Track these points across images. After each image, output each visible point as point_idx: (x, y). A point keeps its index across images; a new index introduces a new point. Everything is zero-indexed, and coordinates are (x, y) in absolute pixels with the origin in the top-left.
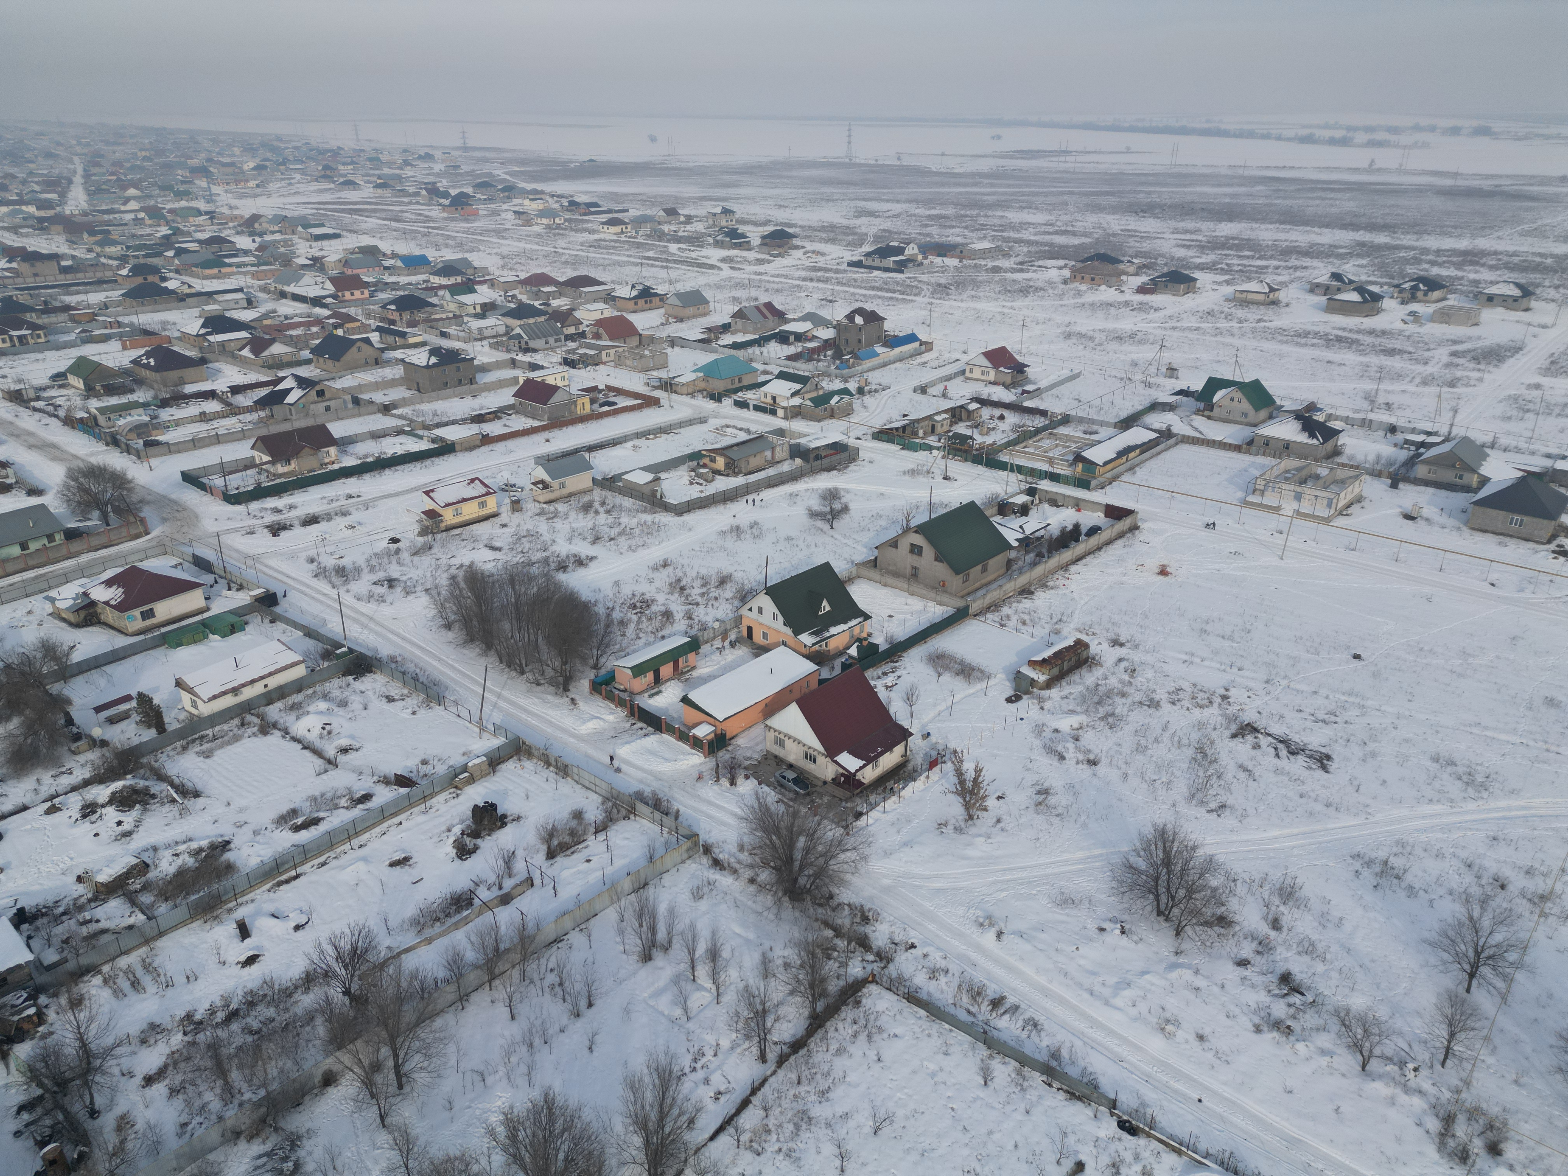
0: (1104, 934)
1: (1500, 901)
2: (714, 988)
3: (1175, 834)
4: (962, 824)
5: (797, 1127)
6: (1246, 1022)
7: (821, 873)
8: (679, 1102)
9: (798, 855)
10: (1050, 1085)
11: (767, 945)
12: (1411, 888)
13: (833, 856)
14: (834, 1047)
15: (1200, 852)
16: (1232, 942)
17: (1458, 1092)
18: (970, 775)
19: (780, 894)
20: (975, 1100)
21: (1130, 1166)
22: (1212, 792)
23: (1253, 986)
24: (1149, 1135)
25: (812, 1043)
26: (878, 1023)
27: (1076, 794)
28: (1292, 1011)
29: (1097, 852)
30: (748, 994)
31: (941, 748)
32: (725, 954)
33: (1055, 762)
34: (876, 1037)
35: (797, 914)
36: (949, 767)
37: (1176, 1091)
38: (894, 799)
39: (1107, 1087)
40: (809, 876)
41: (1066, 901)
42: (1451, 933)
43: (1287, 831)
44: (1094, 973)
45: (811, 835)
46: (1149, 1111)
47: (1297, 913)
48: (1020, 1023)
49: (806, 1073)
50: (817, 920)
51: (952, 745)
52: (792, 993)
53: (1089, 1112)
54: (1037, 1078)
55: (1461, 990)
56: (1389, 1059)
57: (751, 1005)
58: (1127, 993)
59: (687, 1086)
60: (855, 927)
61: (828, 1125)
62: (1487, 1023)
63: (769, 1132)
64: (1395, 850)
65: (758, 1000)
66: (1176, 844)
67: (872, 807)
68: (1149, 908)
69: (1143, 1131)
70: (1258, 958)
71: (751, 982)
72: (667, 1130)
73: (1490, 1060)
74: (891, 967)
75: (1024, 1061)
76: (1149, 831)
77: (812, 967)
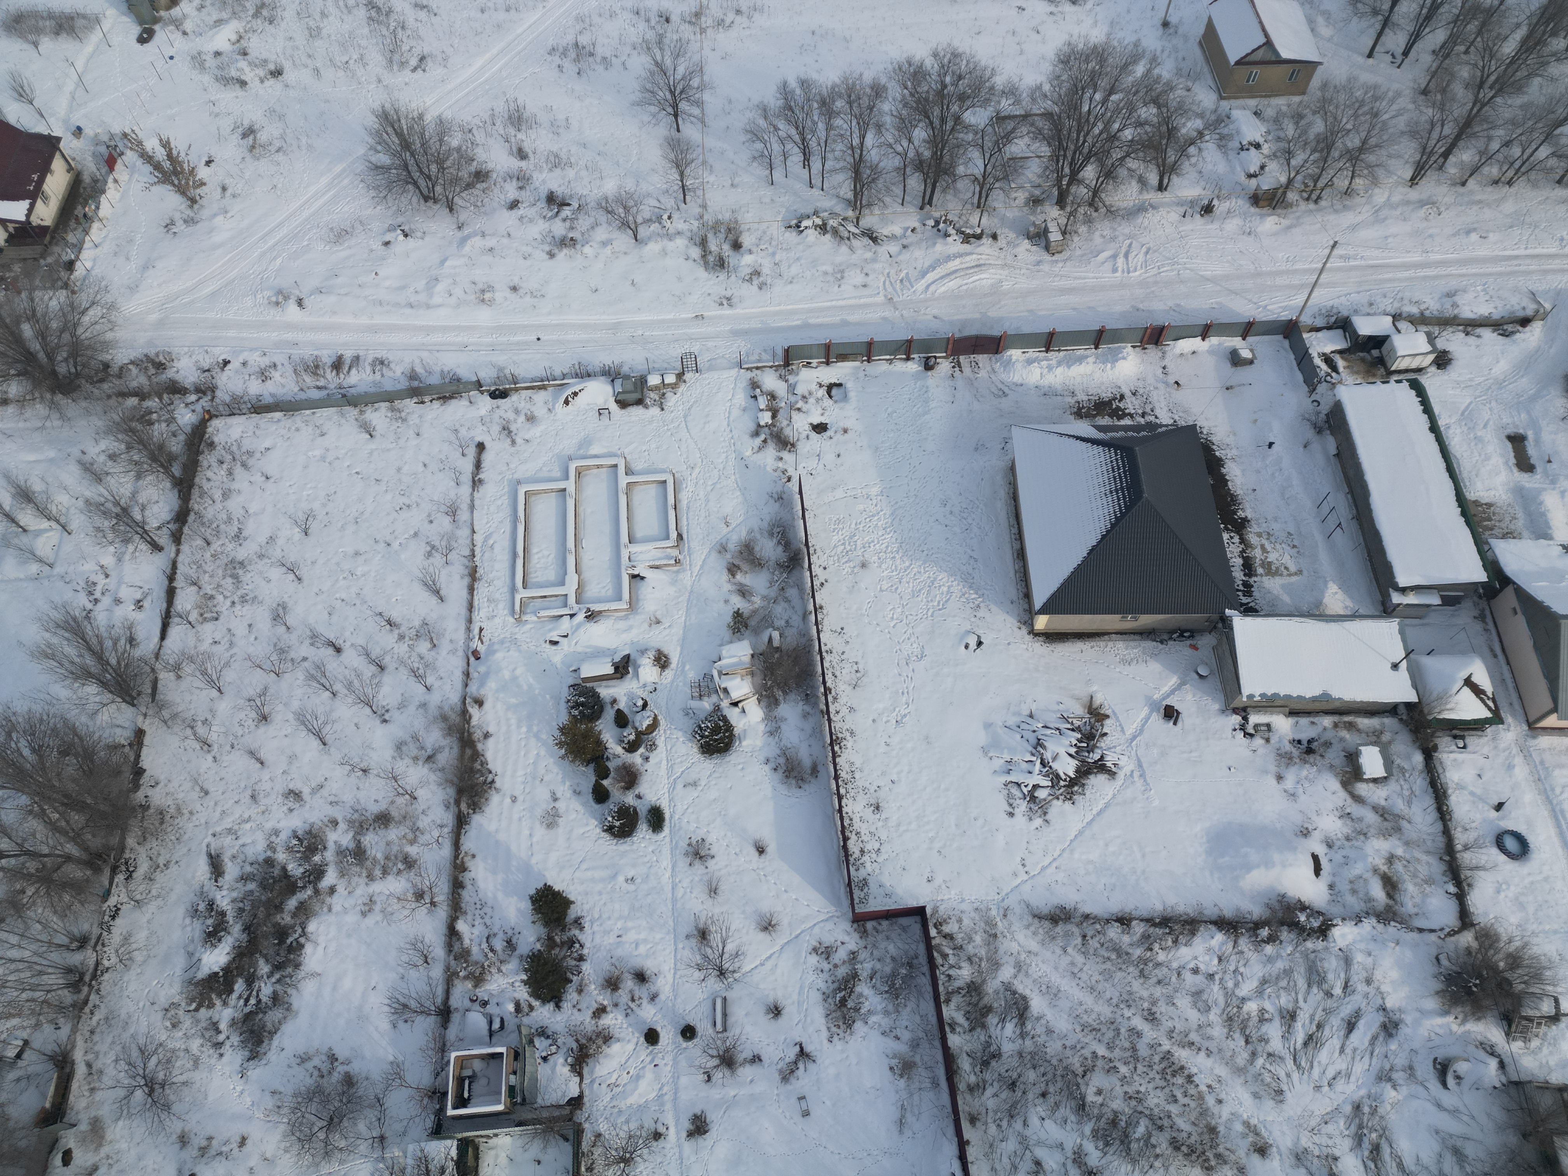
0: (391, 246)
1: (671, 36)
2: (54, 524)
3: (396, 111)
4: (189, 212)
5: (235, 577)
6: (540, 255)
7: (76, 349)
8: (105, 635)
9: (35, 346)
10: (423, 402)
11: (76, 452)
12: (604, 59)
13: (76, 325)
14: (217, 495)
15: (428, 118)
16: (496, 191)
17: (701, 217)
18: (160, 154)
19: (48, 396)
20: (371, 453)
21: (515, 421)
22: (405, 48)
23: (531, 221)
24: (517, 390)
25: (194, 504)
26: (244, 449)
27: (281, 117)
28: (568, 223)
29: (338, 168)
30: (94, 507)
31: (105, 138)
32: (37, 486)
33: (238, 91)
34: (251, 462)
35: (84, 404)
36: (130, 156)
37: (518, 343)
38: (96, 226)
39: (467, 375)
40: (66, 360)
41: (340, 235)
42: (649, 86)
43: (487, 56)
44: (403, 288)
45: (32, 316)
46: (507, 372)
47: (533, 134)
48: (368, 369)
49: (208, 533)
50: (109, 397)
51: (117, 129)
52: (139, 476)
53: (464, 402)
54: (409, 404)
55: (674, 132)
56: (649, 221)
57: (105, 514)
58: (440, 287)
59: (101, 617)
60: (155, 380)
61: (261, 556)
62: (700, 150)
63: (212, 597)
64: (578, 28)
65: (109, 505)
66: (403, 121)
67: (79, 247)
68: (415, 200)
69: (511, 389)
70: (523, 193)
71: (88, 494)
72: (113, 662)
73: (712, 179)
74: (218, 393)
75: (390, 397)
76: (372, 122)
77: (141, 442)
